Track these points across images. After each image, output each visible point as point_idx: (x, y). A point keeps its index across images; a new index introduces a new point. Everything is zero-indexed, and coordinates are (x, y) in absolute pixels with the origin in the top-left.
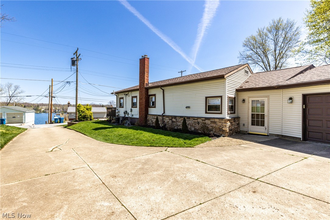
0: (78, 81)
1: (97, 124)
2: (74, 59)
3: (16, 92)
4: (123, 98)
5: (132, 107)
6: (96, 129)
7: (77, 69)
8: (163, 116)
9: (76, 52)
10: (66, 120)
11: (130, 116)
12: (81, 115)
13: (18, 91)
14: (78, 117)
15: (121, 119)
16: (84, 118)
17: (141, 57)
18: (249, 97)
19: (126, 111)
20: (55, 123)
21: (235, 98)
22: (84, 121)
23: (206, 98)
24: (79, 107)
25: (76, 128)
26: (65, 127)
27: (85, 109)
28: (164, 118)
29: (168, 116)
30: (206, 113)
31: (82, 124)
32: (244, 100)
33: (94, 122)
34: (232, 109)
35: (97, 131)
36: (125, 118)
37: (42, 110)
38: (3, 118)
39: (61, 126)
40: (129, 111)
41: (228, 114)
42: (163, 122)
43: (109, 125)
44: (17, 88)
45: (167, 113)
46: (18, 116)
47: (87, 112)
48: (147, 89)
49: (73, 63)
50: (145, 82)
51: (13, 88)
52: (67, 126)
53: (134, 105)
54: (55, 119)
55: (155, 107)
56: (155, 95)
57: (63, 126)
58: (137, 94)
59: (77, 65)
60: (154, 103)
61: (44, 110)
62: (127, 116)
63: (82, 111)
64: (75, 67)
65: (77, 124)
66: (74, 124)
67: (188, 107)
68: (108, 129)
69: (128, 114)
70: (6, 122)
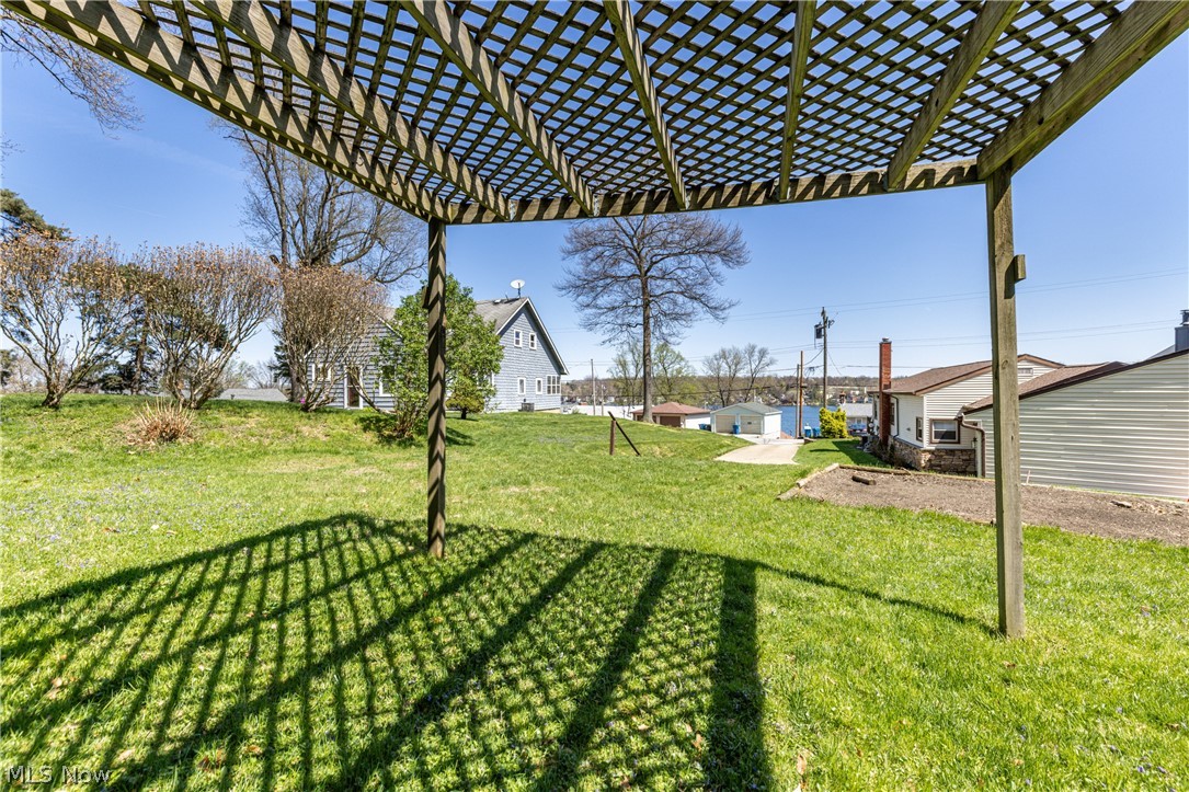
3: (761, 362)
8: (897, 440)
13: (766, 360)
17: (882, 339)
23: (915, 419)
30: (916, 439)
38: (737, 424)
41: (931, 443)
44: (763, 353)
45: (901, 437)
46: (756, 422)
49: (819, 333)
51: (756, 354)
54: (807, 431)
55: (893, 425)
56: (892, 405)
59: (825, 335)
60: (892, 418)
67: (909, 429)
70: (740, 430)
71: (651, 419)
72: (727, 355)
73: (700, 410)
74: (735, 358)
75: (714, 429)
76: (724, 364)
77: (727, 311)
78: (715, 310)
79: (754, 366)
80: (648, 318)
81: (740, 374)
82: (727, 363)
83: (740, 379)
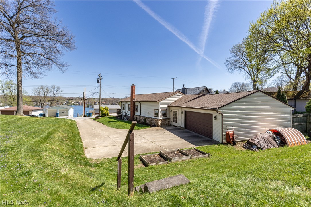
0: (101, 92)
1: (110, 119)
2: (99, 79)
3: (58, 91)
4: (124, 104)
5: (128, 110)
6: (109, 122)
7: (100, 85)
8: (140, 116)
9: (100, 75)
10: (93, 114)
11: (127, 115)
12: (102, 113)
13: (59, 91)
14: (101, 114)
15: (123, 116)
16: (104, 115)
17: (132, 85)
18: (173, 109)
19: (126, 112)
20: (87, 116)
21: (167, 109)
22: (104, 116)
23: (154, 109)
24: (101, 108)
25: (100, 121)
26: (94, 120)
27: (105, 110)
28: (140, 117)
29: (142, 116)
30: (154, 116)
31: (103, 119)
32: (171, 111)
33: (109, 118)
34: (164, 115)
35: (109, 123)
36: (125, 116)
37: (72, 103)
38: (57, 113)
39: (91, 119)
40: (127, 112)
41: (161, 117)
42: (140, 119)
43: (116, 120)
44: (58, 88)
45: (142, 115)
46: (66, 112)
47: (106, 111)
48: (134, 102)
49: (98, 81)
50: (133, 98)
51: (56, 89)
52: (95, 119)
53: (129, 109)
54: (87, 114)
55: (137, 111)
56: (137, 105)
57: (92, 119)
58: (130, 103)
59: (100, 82)
60: (137, 109)
61: (74, 102)
62: (126, 115)
63: (103, 111)
64: (99, 84)
65: (100, 119)
66: (99, 118)
67: (148, 113)
68: (114, 122)
69: (127, 114)
70: (59, 115)
71: (22, 113)
72: (43, 88)
73: (38, 108)
74: (47, 89)
75: (47, 115)
76: (42, 91)
77: (66, 68)
78: (60, 66)
79: (55, 92)
80: (21, 63)
81: (49, 95)
82: (43, 91)
83: (48, 97)
